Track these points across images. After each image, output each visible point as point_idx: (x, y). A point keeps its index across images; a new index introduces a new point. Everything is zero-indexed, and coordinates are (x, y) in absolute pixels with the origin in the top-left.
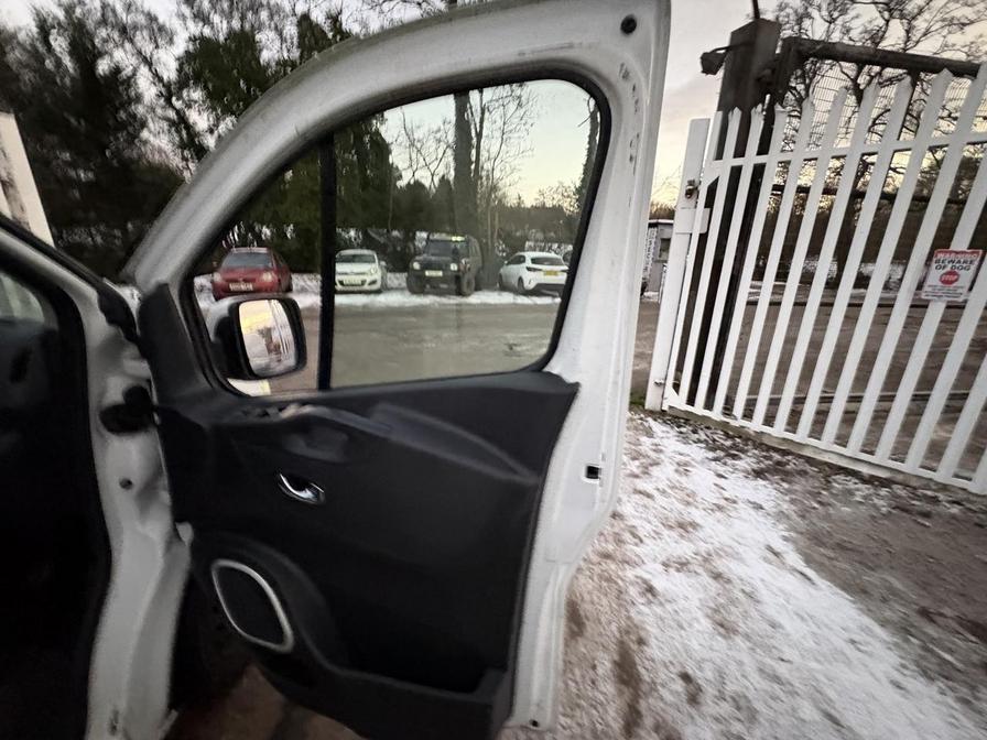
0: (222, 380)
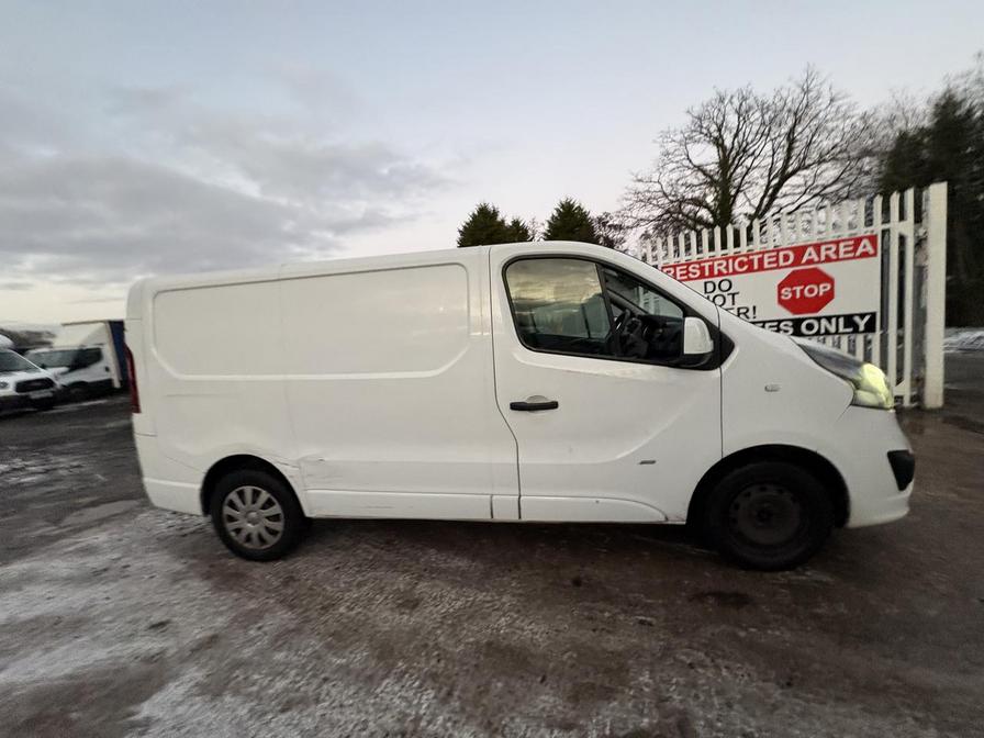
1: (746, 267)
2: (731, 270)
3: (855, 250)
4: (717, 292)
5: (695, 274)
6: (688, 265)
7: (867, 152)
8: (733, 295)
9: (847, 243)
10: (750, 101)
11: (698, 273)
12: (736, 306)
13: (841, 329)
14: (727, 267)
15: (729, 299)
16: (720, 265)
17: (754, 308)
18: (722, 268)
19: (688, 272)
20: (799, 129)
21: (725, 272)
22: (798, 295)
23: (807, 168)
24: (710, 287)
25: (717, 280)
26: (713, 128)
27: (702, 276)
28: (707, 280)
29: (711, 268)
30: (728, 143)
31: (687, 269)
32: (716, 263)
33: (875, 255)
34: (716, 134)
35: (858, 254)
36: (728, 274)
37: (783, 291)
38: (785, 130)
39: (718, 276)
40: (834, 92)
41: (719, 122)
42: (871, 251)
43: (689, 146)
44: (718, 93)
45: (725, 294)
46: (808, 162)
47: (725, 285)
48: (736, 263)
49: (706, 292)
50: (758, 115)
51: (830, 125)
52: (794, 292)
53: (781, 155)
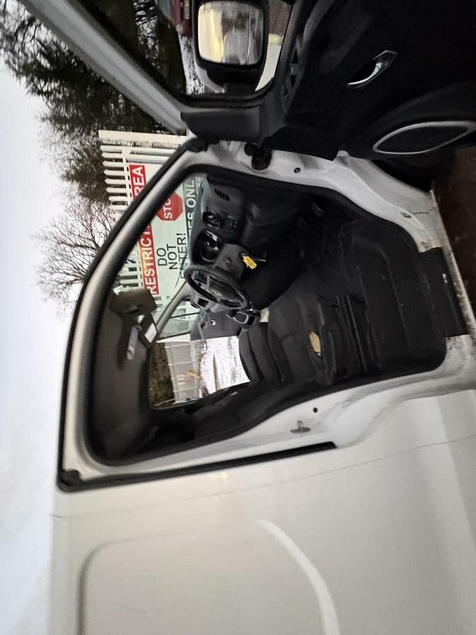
0: (255, 96)
1: (149, 239)
2: (151, 249)
3: (140, 177)
4: (166, 257)
5: (152, 272)
6: (145, 276)
7: (89, 210)
8: (168, 247)
9: (134, 180)
10: (46, 267)
11: (151, 270)
12: (177, 246)
13: (193, 186)
14: (148, 251)
15: (171, 250)
16: (146, 256)
17: (178, 234)
18: (148, 255)
19: (150, 276)
20: (69, 242)
21: (151, 253)
22: (170, 209)
23: (94, 238)
24: (162, 262)
25: (157, 258)
26: (60, 286)
27: (154, 267)
28: (157, 264)
29: (147, 261)
30: (72, 278)
31: (148, 278)
32: (144, 258)
33: (143, 167)
34: (64, 285)
35: (142, 175)
36: (153, 250)
37: (166, 217)
38: (68, 248)
39: (154, 257)
40: (49, 225)
41: (56, 283)
42: (141, 168)
43: (69, 300)
44: (37, 284)
45: (167, 252)
46: (90, 237)
47: (161, 252)
48: (144, 245)
49: (166, 265)
50: (56, 263)
51: (69, 226)
52: (167, 211)
53: (84, 251)
